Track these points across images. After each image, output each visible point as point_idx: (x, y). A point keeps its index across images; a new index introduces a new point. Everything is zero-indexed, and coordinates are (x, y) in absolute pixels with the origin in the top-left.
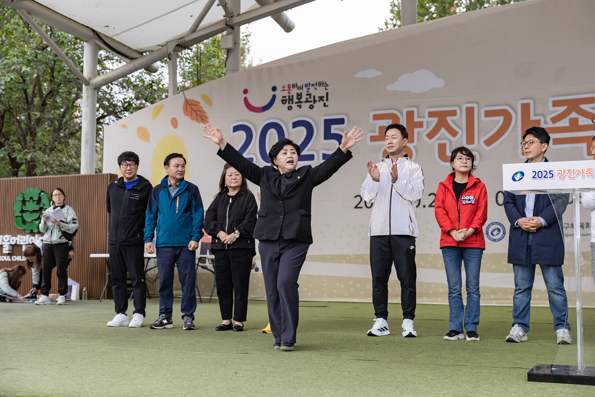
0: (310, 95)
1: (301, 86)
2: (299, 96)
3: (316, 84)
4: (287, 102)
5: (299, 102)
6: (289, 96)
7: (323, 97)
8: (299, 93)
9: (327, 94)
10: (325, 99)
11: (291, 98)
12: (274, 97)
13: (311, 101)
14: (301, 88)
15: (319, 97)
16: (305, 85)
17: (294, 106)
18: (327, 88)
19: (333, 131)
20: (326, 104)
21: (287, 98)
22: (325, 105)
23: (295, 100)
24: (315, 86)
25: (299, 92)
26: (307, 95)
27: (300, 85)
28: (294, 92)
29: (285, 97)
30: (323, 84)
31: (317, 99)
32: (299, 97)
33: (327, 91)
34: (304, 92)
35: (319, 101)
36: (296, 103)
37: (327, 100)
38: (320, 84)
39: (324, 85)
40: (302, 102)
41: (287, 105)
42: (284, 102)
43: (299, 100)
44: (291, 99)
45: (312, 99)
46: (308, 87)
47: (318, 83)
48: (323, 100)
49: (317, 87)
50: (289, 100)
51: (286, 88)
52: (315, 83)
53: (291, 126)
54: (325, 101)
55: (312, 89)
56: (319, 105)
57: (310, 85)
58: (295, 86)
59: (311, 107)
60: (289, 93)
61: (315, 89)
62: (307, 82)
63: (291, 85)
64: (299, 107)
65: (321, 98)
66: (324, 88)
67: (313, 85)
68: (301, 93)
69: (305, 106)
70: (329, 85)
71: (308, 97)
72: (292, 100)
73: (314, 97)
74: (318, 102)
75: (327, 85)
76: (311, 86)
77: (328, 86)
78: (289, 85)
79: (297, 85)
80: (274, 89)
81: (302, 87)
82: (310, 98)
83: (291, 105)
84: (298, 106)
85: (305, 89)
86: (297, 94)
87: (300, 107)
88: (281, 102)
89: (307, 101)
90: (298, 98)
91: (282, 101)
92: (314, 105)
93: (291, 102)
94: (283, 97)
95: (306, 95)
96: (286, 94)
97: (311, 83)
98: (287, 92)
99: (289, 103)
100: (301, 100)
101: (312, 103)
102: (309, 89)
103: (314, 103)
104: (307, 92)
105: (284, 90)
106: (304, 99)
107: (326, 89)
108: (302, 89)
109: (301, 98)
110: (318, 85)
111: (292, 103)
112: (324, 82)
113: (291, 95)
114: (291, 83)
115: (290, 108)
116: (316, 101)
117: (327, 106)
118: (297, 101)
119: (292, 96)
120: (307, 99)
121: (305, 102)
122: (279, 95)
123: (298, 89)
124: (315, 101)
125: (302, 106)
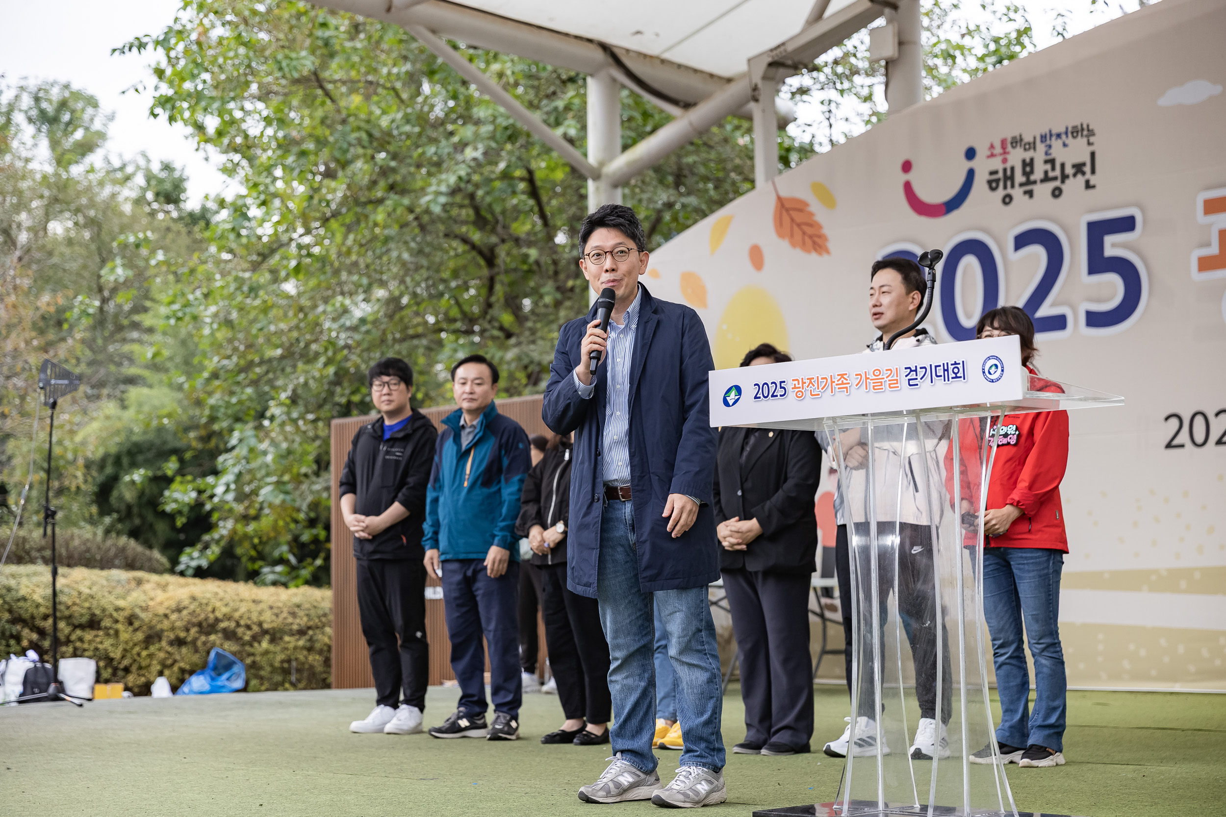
0: (1052, 162)
1: (1031, 140)
2: (1028, 166)
3: (1066, 133)
4: (1001, 184)
5: (1029, 182)
6: (1005, 170)
7: (1084, 164)
8: (1028, 160)
9: (1093, 155)
10: (1088, 169)
11: (1009, 173)
12: (971, 174)
13: (1055, 179)
14: (1032, 146)
15: (1074, 166)
16: (1042, 137)
17: (1017, 193)
18: (1092, 139)
19: (1109, 251)
20: (1092, 183)
21: (1001, 175)
22: (1088, 186)
23: (1019, 178)
24: (1064, 137)
25: (1028, 155)
26: (1046, 162)
27: (1028, 138)
28: (1016, 157)
29: (996, 172)
30: (1082, 130)
31: (1069, 170)
32: (1028, 169)
33: (1091, 148)
34: (1039, 156)
35: (1075, 175)
36: (1021, 185)
37: (1093, 171)
38: (1076, 132)
39: (1085, 133)
40: (1035, 182)
41: (1001, 192)
42: (993, 185)
43: (1028, 178)
44: (1009, 178)
45: (1057, 173)
46: (1048, 142)
47: (1070, 129)
48: (1084, 173)
49: (1070, 140)
50: (1006, 178)
51: (998, 150)
52: (1063, 130)
53: (1011, 244)
54: (1088, 175)
55: (1056, 144)
56: (1073, 186)
57: (1051, 135)
58: (1017, 141)
59: (1057, 193)
60: (1005, 161)
61: (1065, 145)
62: (1045, 130)
63: (1009, 140)
64: (1027, 197)
65: (1079, 168)
66: (1085, 140)
67: (1059, 136)
68: (1032, 160)
69: (1043, 191)
70: (1096, 131)
71: (1048, 167)
72: (1012, 178)
73: (1063, 166)
74: (1071, 178)
75: (1091, 133)
76: (1054, 138)
77: (1093, 135)
78: (1003, 143)
79: (1021, 140)
80: (970, 154)
81: (1034, 143)
82: (1053, 169)
83: (1009, 191)
84: (1025, 193)
85: (1041, 148)
86: (1024, 161)
87: (1030, 194)
88: (986, 187)
89: (1046, 179)
90: (1025, 174)
91: (990, 182)
92: (1063, 187)
93: (1009, 183)
94: (992, 173)
95: (1042, 162)
96: (996, 164)
97: (1054, 132)
98: (999, 159)
99: (1005, 187)
100: (1032, 178)
101: (1057, 183)
102: (1050, 147)
103: (1063, 182)
104: (1047, 154)
105: (992, 155)
106: (1038, 175)
107: (1089, 144)
108: (1035, 148)
109: (1032, 172)
110: (1070, 135)
111: (1013, 186)
112: (1085, 126)
113: (1008, 165)
114: (1009, 135)
115: (1007, 200)
116: (1068, 177)
117: (1094, 187)
118: (1023, 179)
119: (1012, 169)
120: (1046, 173)
121: (1042, 181)
122: (983, 167)
123: (1025, 149)
124: (1064, 177)
125: (1035, 193)
